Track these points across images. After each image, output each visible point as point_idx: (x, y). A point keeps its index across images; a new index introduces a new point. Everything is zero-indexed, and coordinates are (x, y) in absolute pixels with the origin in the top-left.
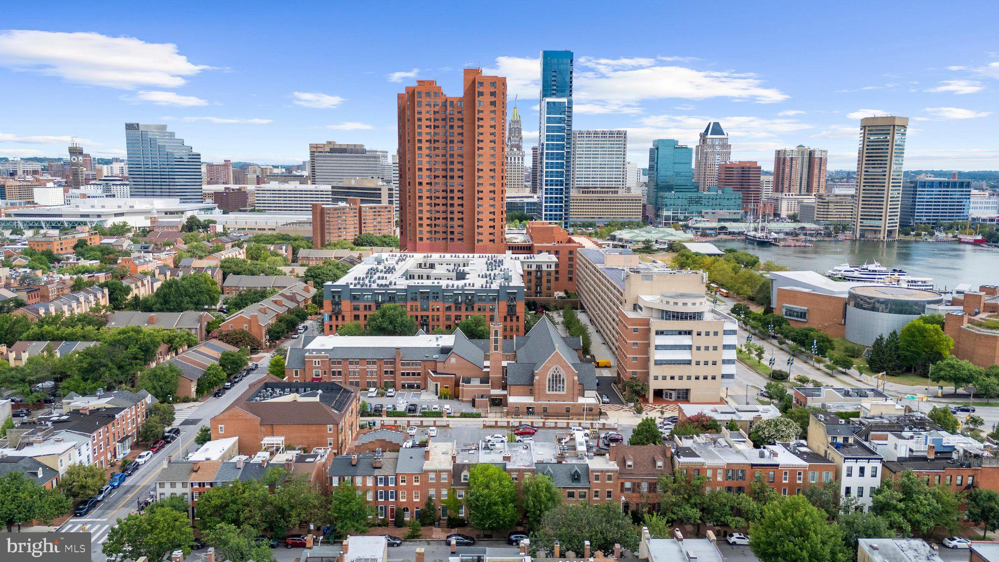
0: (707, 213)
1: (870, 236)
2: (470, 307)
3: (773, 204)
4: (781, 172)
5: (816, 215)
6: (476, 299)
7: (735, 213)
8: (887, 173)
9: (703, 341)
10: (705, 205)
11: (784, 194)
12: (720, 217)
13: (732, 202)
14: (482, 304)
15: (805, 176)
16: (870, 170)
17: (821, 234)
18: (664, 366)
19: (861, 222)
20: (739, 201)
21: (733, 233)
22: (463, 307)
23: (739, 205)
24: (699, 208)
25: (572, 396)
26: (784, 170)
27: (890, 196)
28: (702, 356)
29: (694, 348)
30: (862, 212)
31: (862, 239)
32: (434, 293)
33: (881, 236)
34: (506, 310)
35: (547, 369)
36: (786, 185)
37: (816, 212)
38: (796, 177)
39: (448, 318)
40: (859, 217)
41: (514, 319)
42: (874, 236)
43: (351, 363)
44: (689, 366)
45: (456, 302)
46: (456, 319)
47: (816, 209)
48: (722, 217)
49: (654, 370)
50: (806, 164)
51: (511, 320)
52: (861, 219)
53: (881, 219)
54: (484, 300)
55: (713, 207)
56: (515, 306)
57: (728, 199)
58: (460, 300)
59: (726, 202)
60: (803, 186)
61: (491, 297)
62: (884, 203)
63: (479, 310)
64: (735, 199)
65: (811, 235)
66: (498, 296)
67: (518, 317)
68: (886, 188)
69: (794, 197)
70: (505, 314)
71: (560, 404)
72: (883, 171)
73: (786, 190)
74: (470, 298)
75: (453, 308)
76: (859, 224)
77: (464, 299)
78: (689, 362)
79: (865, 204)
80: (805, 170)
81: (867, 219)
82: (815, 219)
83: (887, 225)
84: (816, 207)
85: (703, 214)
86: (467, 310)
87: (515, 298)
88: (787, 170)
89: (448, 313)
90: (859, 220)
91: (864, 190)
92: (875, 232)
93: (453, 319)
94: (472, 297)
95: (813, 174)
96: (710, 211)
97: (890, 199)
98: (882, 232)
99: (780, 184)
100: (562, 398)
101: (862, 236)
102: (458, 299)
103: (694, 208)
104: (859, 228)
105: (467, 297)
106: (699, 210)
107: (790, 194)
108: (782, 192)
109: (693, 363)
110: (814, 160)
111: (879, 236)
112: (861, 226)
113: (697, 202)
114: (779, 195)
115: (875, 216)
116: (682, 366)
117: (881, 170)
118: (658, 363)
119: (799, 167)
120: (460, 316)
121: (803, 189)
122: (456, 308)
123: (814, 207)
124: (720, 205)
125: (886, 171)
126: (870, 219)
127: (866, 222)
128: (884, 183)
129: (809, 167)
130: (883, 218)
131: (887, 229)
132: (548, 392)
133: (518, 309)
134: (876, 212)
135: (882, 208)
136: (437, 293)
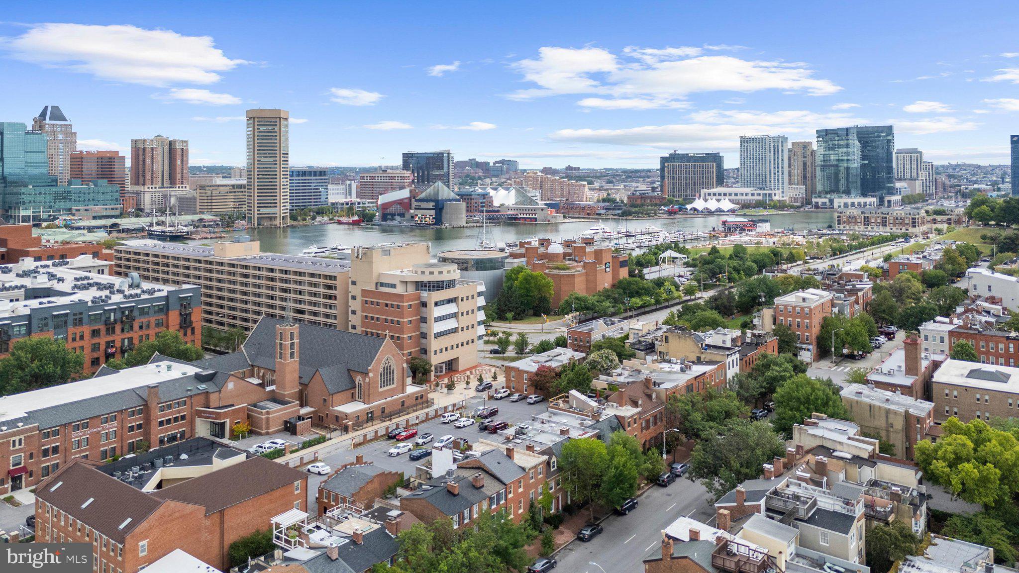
0: (79, 210)
1: (266, 223)
2: (127, 326)
3: (135, 198)
4: (141, 163)
5: (198, 207)
6: (135, 313)
7: (113, 209)
8: (278, 162)
9: (465, 306)
10: (75, 201)
11: (146, 187)
12: (95, 215)
13: (108, 197)
14: (144, 320)
15: (167, 168)
16: (262, 159)
17: (218, 225)
18: (440, 338)
19: (258, 210)
20: (117, 195)
21: (127, 231)
22: (118, 328)
23: (117, 200)
24: (68, 205)
25: (401, 388)
26: (144, 161)
27: (282, 184)
28: (465, 321)
29: (460, 314)
30: (258, 200)
31: (261, 227)
32: (75, 314)
33: (277, 222)
34: (178, 321)
35: (379, 361)
36: (148, 177)
37: (198, 204)
38: (157, 167)
39: (95, 348)
40: (256, 205)
41: (189, 332)
42: (269, 223)
43: (77, 428)
44: (456, 334)
45: (107, 322)
46: (107, 347)
47: (198, 201)
48: (98, 214)
49: (435, 345)
50: (167, 155)
51: (185, 334)
52: (258, 207)
53: (276, 207)
54: (148, 313)
55: (86, 202)
56: (190, 314)
57: (103, 193)
58: (112, 318)
59: (101, 197)
60: (165, 178)
61: (156, 308)
62: (278, 191)
63: (141, 327)
64: (112, 192)
65: (210, 226)
66: (167, 304)
67: (193, 329)
68: (278, 177)
69: (158, 190)
70: (177, 327)
71: (396, 400)
72: (274, 161)
73: (148, 182)
74: (127, 313)
75: (103, 332)
76: (256, 212)
77: (119, 315)
78: (455, 330)
79: (261, 193)
80: (167, 162)
81: (263, 207)
82: (198, 210)
83: (282, 212)
84: (198, 198)
85: (74, 211)
86: (123, 330)
87: (189, 304)
88: (148, 161)
89: (96, 340)
90: (256, 209)
91: (258, 178)
92: (271, 219)
93: (103, 347)
94: (131, 311)
95: (175, 165)
96: (82, 207)
97: (282, 187)
98: (278, 219)
99: (141, 177)
100: (392, 392)
101: (259, 224)
102: (109, 318)
103: (61, 205)
104: (256, 216)
105: (123, 313)
106: (68, 207)
107: (154, 186)
108: (144, 184)
109: (460, 329)
110: (176, 151)
111: (275, 223)
112: (258, 214)
113: (64, 198)
114: (140, 188)
115: (270, 203)
116: (452, 334)
117: (272, 159)
118: (437, 335)
119: (160, 158)
120: (113, 341)
121: (165, 181)
122: (108, 330)
123: (194, 198)
124: (93, 200)
125: (276, 161)
126: (266, 207)
127: (263, 210)
128: (276, 171)
129: (170, 158)
130: (278, 205)
131: (282, 215)
132: (381, 390)
133: (193, 319)
134: (271, 200)
135: (276, 196)
136: (81, 314)
